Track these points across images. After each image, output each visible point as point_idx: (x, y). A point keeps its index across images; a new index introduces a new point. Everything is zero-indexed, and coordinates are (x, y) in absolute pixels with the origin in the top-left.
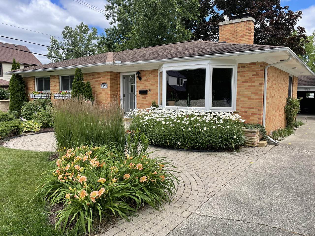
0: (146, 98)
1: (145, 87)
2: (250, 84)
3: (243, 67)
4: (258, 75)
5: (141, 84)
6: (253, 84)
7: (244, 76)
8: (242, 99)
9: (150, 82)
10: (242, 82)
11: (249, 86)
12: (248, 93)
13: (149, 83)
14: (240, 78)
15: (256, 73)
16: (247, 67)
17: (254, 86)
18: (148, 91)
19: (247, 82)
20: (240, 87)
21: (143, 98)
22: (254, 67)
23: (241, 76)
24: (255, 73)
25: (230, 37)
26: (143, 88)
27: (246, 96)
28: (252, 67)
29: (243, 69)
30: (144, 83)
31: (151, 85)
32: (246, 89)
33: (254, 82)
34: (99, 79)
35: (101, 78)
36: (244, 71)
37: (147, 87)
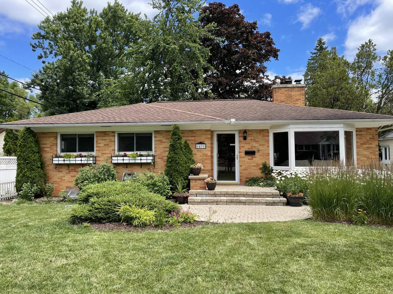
0: (253, 159)
1: (251, 147)
2: (368, 146)
3: (361, 131)
4: (375, 138)
5: (245, 144)
6: (370, 146)
7: (362, 139)
8: (362, 159)
9: (258, 141)
10: (361, 144)
11: (367, 147)
12: (366, 153)
13: (257, 143)
14: (359, 140)
15: (373, 136)
16: (365, 131)
17: (371, 148)
18: (256, 151)
19: (365, 144)
20: (359, 148)
21: (249, 159)
22: (370, 131)
23: (359, 139)
24: (371, 137)
25: (285, 100)
26: (248, 149)
27: (365, 156)
28: (368, 131)
29: (361, 133)
30: (250, 143)
31: (260, 145)
32: (364, 150)
33: (371, 144)
34: (193, 138)
35: (195, 136)
36: (362, 135)
37: (255, 147)
